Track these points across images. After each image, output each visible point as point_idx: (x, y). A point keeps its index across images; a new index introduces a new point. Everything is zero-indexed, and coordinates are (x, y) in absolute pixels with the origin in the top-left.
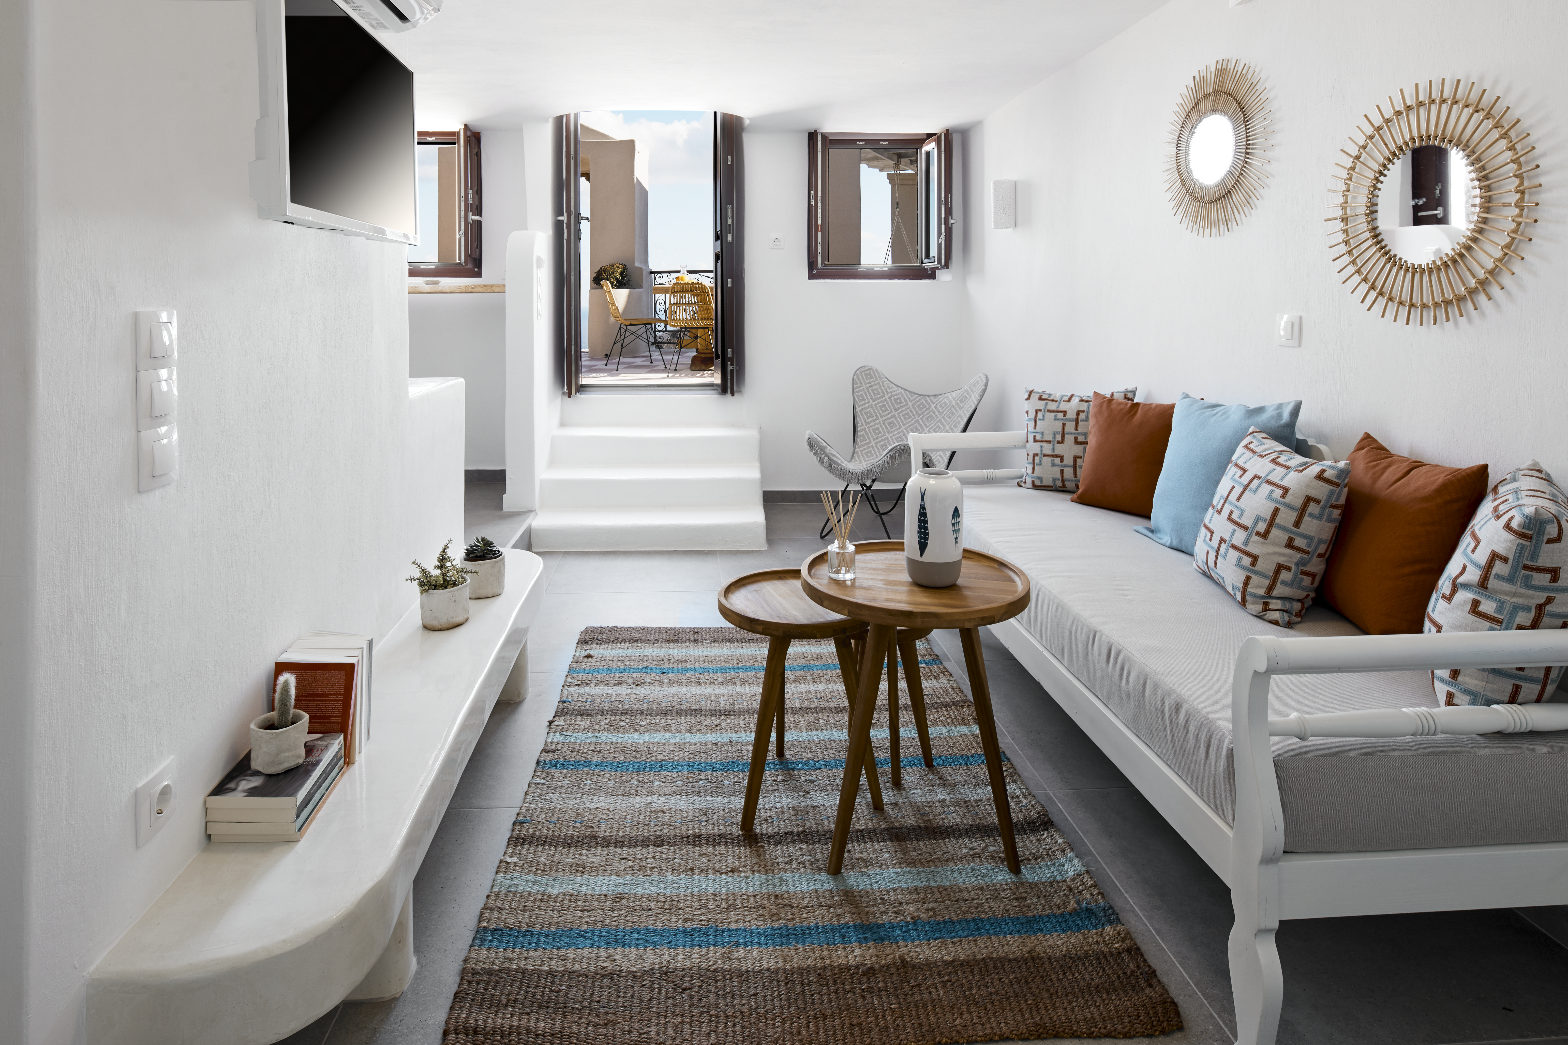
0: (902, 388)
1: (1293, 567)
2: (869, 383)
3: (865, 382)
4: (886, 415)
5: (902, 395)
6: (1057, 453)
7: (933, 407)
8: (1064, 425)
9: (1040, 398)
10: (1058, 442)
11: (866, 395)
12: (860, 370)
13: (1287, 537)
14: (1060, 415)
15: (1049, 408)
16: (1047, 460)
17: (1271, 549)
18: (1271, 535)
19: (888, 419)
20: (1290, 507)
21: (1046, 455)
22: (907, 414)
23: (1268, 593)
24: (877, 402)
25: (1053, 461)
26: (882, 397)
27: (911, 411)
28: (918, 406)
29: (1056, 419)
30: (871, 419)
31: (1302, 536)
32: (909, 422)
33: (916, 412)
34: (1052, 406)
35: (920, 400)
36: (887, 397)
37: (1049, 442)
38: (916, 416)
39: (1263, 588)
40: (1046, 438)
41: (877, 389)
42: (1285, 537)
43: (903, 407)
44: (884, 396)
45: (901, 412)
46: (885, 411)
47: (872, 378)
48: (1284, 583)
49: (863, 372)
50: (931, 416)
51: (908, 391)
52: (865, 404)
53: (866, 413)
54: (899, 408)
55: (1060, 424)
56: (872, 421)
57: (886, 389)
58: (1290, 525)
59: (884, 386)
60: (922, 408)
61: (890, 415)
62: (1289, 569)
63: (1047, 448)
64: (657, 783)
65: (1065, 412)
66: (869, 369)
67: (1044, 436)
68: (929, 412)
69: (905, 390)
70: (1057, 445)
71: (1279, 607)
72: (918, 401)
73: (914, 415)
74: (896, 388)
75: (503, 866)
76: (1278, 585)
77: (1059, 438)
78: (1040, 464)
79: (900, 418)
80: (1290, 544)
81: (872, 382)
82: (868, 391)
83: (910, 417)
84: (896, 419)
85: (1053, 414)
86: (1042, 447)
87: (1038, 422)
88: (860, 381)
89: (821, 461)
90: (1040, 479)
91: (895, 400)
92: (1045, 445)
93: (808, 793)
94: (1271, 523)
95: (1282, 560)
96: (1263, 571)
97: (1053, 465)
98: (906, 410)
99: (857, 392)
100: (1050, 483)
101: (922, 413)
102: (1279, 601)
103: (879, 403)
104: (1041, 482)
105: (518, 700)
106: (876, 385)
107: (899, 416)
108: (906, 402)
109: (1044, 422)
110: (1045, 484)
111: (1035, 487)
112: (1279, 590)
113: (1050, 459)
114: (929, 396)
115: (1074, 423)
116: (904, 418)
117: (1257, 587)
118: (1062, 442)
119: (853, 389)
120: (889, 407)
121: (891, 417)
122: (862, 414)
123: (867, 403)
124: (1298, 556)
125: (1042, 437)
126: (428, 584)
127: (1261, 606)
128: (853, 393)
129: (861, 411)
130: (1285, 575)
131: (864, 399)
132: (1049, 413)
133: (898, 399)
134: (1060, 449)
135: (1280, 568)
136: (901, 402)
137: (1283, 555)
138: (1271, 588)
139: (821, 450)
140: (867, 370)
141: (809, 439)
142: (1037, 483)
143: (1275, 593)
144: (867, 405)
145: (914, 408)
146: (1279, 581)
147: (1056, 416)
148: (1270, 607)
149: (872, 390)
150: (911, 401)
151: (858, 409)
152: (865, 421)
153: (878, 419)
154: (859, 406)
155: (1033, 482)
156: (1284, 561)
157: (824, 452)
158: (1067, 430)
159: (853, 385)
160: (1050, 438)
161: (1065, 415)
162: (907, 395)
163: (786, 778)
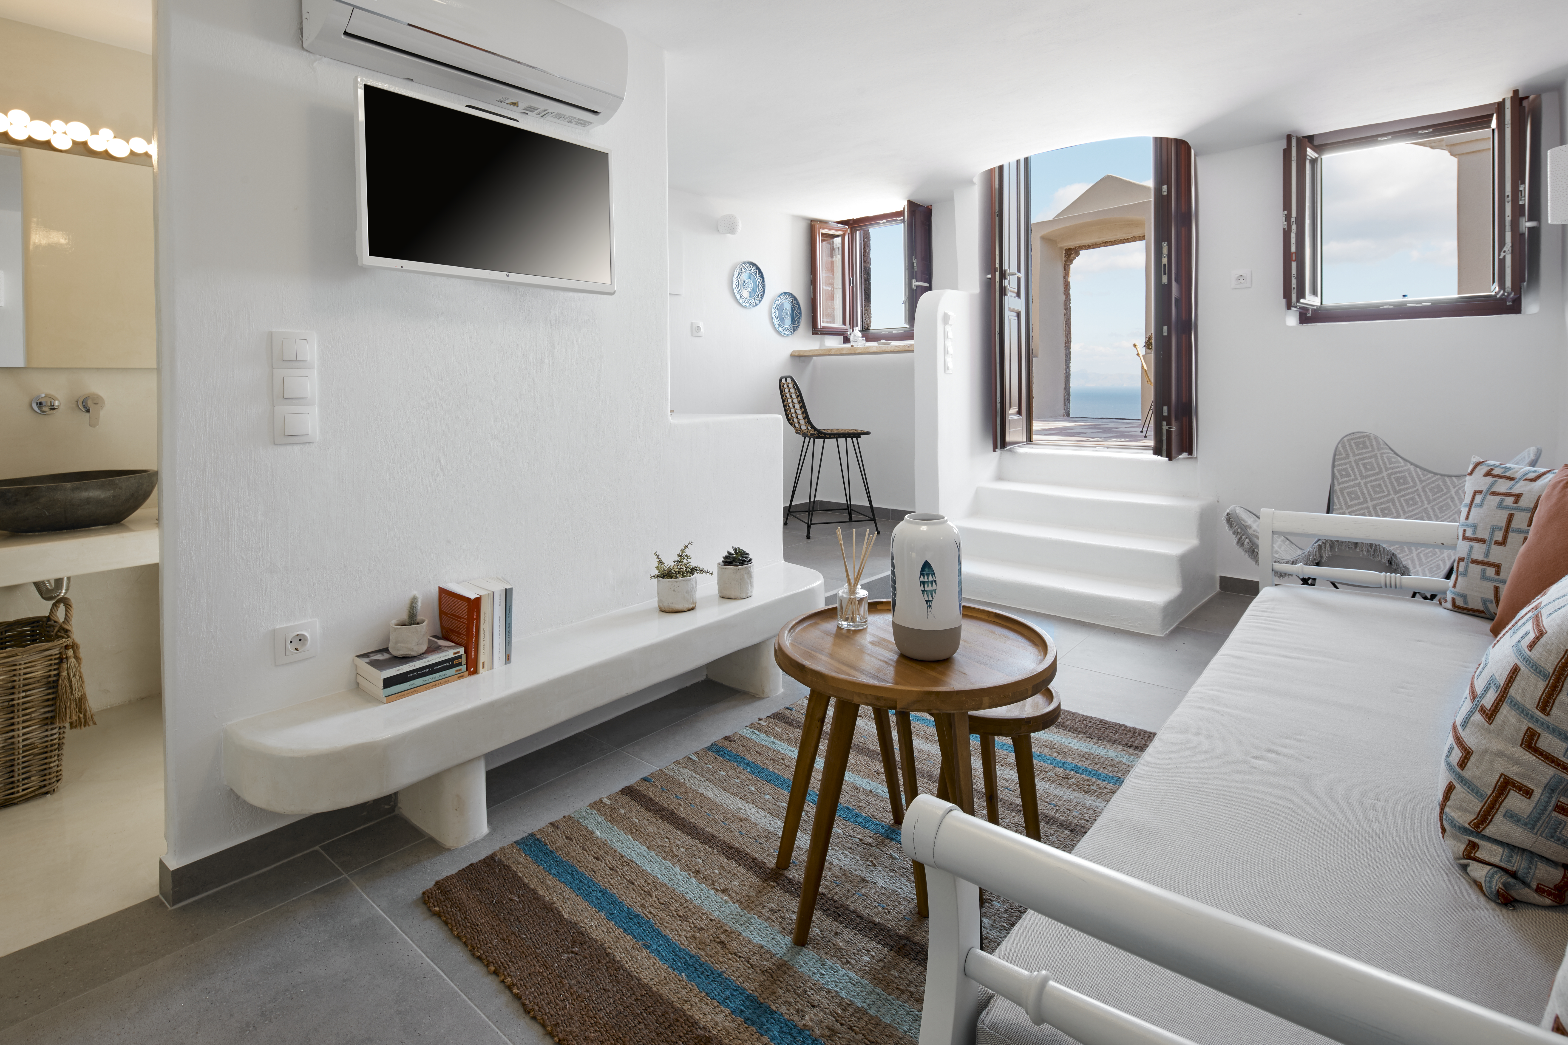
0: (1412, 464)
1: (1538, 792)
2: (1359, 454)
3: (1353, 452)
4: (1380, 498)
5: (1410, 473)
6: (1492, 559)
7: (1453, 491)
8: (1511, 516)
9: (1488, 474)
10: (1497, 543)
11: (1353, 469)
12: (1348, 437)
13: (1525, 728)
14: (1509, 501)
15: (1496, 489)
16: (1476, 569)
17: (1494, 744)
18: (1499, 718)
19: (1382, 503)
20: (1535, 667)
21: (1474, 562)
22: (1413, 499)
23: (1477, 826)
24: (1369, 479)
25: (1484, 571)
26: (1377, 474)
27: (1419, 495)
28: (1431, 490)
29: (1500, 506)
30: (1356, 502)
31: (1555, 731)
32: (1413, 510)
33: (1427, 497)
34: (1502, 486)
35: (1436, 481)
36: (1385, 474)
37: (1483, 541)
38: (1426, 503)
39: (1471, 813)
40: (1479, 535)
41: (1371, 463)
42: (1521, 726)
43: (1407, 488)
44: (1380, 472)
45: (1403, 496)
46: (1379, 493)
47: (1365, 447)
48: (1511, 816)
49: (1352, 439)
50: (1447, 504)
51: (1421, 468)
52: (1350, 481)
53: (1349, 494)
54: (1401, 491)
55: (1504, 515)
56: (1356, 505)
57: (1384, 463)
58: (1531, 705)
59: (1383, 460)
60: (1436, 493)
61: (1385, 499)
62: (1527, 793)
63: (1479, 551)
64: (767, 797)
65: (1518, 497)
66: (1364, 437)
67: (1478, 532)
68: (1446, 499)
69: (1416, 466)
70: (1494, 547)
71: (1496, 860)
72: (1432, 483)
73: (1422, 502)
74: (1402, 462)
75: (597, 805)
76: (1499, 817)
77: (1499, 536)
78: (1465, 574)
79: (1401, 505)
80: (1530, 742)
81: (1365, 453)
82: (1357, 465)
83: (1416, 503)
84: (1394, 505)
85: (1498, 498)
86: (1471, 548)
87: (1473, 509)
88: (1346, 451)
89: (1240, 543)
90: (1464, 597)
91: (1397, 479)
92: (1476, 545)
93: (874, 865)
94: (1503, 695)
95: (1512, 771)
96: (1474, 781)
97: (1484, 577)
98: (1412, 493)
99: (1339, 465)
100: (1478, 606)
101: (1435, 499)
102: (1499, 850)
103: (1371, 481)
104: (1465, 601)
105: (763, 696)
106: (1371, 457)
107: (1399, 501)
108: (1415, 482)
109: (1481, 511)
110: (1471, 606)
111: (1457, 608)
112: (1498, 827)
113: (1479, 568)
114: (1450, 476)
115: (1529, 515)
116: (1407, 504)
117: (1460, 808)
118: (1503, 543)
119: (1334, 461)
120: (1387, 487)
121: (1388, 502)
122: (1343, 495)
123: (1353, 480)
124: (1548, 772)
125: (1474, 533)
126: (667, 574)
127: (1463, 847)
128: (1333, 466)
129: (1342, 490)
130: (1513, 801)
131: (1348, 475)
132: (1492, 497)
133: (1402, 478)
134: (1497, 554)
135: (1505, 785)
136: (1406, 483)
137: (1518, 762)
138: (1484, 818)
139: (1242, 529)
140: (1359, 438)
141: (1228, 514)
142: (1460, 602)
143: (1490, 831)
144: (1352, 483)
145: (1424, 491)
146: (1502, 811)
147: (1502, 501)
148: (1478, 855)
149: (1364, 465)
150: (1421, 482)
151: (1337, 487)
152: (1346, 503)
153: (1366, 501)
154: (1339, 484)
155: (1453, 600)
156: (1516, 774)
157: (1246, 533)
158: (1514, 525)
159: (1335, 455)
160: (1485, 535)
161: (1516, 502)
162: (1417, 473)
163: (874, 844)
